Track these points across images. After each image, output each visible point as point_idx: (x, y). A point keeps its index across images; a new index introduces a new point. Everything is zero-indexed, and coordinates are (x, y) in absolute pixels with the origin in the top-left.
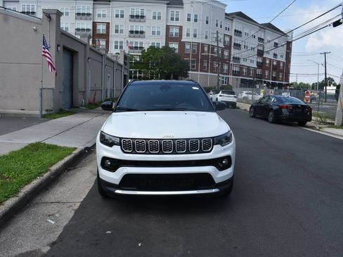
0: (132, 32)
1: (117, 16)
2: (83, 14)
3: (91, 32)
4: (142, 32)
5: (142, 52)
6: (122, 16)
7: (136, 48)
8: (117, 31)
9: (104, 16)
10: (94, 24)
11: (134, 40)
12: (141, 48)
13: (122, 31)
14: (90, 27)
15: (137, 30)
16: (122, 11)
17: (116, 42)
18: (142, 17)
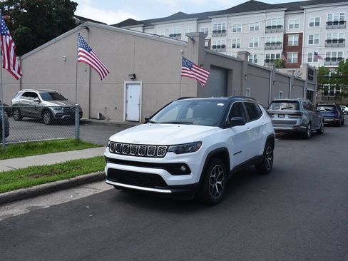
0: (329, 41)
1: (311, 25)
2: (274, 27)
3: (282, 45)
4: (341, 41)
5: (339, 64)
6: (317, 24)
7: (334, 59)
8: (311, 42)
9: (297, 26)
10: (286, 37)
11: (331, 50)
12: (340, 59)
13: (317, 41)
14: (281, 40)
15: (335, 38)
16: (317, 19)
17: (310, 54)
18: (342, 22)
